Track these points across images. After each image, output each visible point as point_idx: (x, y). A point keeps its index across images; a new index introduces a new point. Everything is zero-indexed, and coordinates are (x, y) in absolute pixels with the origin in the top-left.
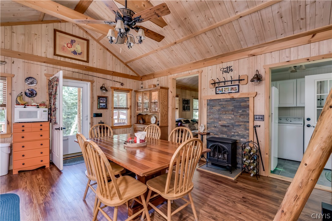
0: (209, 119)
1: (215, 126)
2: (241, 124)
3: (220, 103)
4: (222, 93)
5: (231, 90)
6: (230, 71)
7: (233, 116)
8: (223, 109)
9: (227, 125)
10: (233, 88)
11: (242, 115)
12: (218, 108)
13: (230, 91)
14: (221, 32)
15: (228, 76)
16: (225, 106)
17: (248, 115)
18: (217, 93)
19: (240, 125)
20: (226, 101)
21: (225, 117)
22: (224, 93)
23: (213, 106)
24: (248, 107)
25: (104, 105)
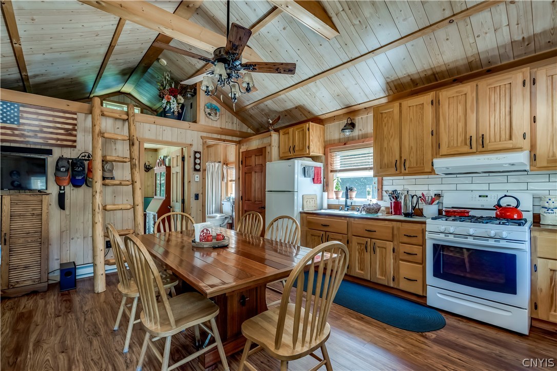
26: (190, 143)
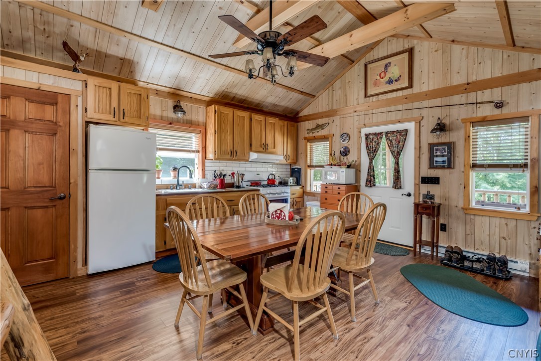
25: (444, 161)
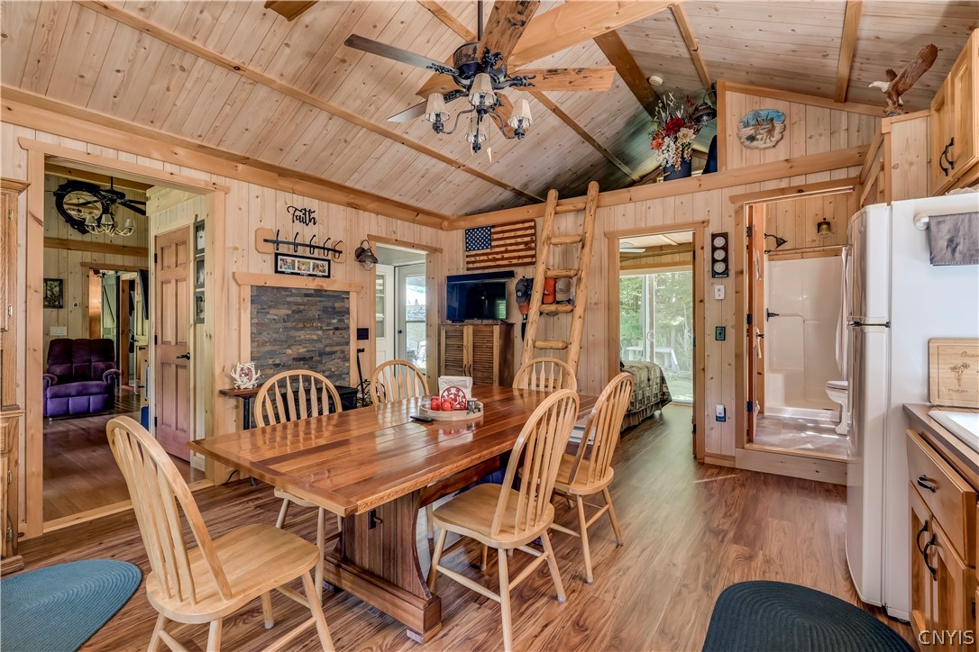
0: (258, 345)
1: (278, 362)
2: (335, 349)
3: (288, 299)
4: (292, 273)
5: (313, 269)
6: (310, 221)
7: (320, 332)
8: (297, 316)
9: (308, 355)
10: (317, 266)
11: (337, 329)
12: (284, 311)
13: (311, 272)
14: (355, 139)
15: (306, 233)
16: (302, 307)
17: (347, 328)
18: (279, 269)
19: (334, 353)
20: (306, 295)
21: (302, 335)
22: (298, 274)
23: (270, 307)
24: (347, 312)
26: (701, 218)
